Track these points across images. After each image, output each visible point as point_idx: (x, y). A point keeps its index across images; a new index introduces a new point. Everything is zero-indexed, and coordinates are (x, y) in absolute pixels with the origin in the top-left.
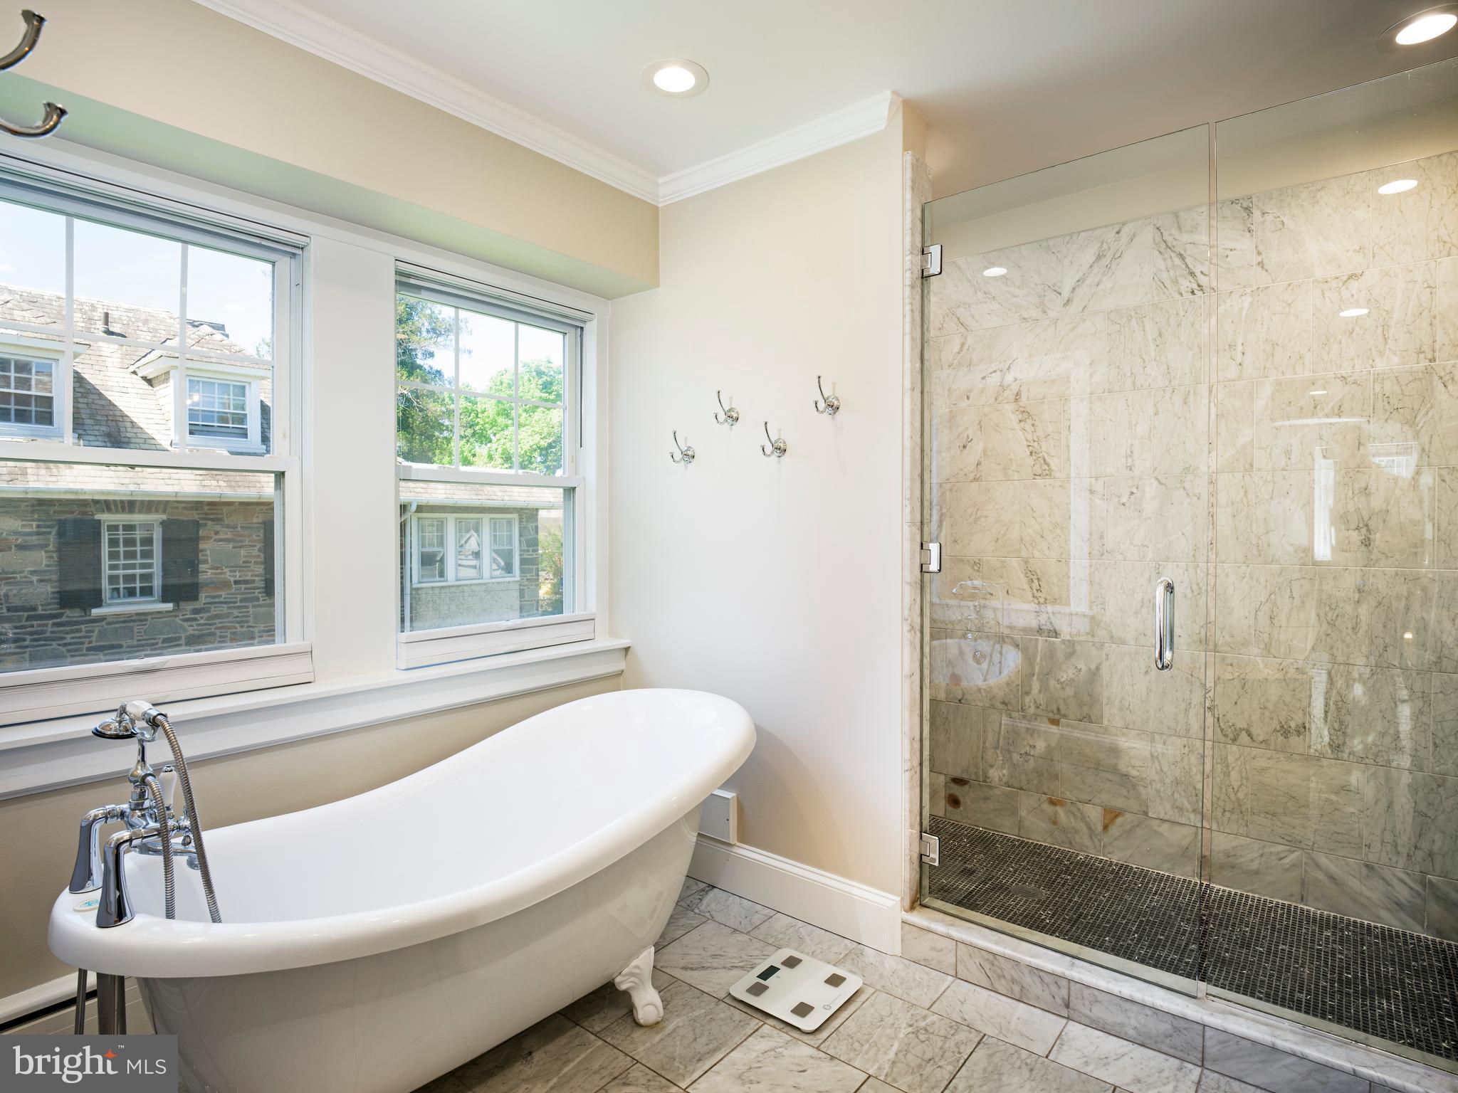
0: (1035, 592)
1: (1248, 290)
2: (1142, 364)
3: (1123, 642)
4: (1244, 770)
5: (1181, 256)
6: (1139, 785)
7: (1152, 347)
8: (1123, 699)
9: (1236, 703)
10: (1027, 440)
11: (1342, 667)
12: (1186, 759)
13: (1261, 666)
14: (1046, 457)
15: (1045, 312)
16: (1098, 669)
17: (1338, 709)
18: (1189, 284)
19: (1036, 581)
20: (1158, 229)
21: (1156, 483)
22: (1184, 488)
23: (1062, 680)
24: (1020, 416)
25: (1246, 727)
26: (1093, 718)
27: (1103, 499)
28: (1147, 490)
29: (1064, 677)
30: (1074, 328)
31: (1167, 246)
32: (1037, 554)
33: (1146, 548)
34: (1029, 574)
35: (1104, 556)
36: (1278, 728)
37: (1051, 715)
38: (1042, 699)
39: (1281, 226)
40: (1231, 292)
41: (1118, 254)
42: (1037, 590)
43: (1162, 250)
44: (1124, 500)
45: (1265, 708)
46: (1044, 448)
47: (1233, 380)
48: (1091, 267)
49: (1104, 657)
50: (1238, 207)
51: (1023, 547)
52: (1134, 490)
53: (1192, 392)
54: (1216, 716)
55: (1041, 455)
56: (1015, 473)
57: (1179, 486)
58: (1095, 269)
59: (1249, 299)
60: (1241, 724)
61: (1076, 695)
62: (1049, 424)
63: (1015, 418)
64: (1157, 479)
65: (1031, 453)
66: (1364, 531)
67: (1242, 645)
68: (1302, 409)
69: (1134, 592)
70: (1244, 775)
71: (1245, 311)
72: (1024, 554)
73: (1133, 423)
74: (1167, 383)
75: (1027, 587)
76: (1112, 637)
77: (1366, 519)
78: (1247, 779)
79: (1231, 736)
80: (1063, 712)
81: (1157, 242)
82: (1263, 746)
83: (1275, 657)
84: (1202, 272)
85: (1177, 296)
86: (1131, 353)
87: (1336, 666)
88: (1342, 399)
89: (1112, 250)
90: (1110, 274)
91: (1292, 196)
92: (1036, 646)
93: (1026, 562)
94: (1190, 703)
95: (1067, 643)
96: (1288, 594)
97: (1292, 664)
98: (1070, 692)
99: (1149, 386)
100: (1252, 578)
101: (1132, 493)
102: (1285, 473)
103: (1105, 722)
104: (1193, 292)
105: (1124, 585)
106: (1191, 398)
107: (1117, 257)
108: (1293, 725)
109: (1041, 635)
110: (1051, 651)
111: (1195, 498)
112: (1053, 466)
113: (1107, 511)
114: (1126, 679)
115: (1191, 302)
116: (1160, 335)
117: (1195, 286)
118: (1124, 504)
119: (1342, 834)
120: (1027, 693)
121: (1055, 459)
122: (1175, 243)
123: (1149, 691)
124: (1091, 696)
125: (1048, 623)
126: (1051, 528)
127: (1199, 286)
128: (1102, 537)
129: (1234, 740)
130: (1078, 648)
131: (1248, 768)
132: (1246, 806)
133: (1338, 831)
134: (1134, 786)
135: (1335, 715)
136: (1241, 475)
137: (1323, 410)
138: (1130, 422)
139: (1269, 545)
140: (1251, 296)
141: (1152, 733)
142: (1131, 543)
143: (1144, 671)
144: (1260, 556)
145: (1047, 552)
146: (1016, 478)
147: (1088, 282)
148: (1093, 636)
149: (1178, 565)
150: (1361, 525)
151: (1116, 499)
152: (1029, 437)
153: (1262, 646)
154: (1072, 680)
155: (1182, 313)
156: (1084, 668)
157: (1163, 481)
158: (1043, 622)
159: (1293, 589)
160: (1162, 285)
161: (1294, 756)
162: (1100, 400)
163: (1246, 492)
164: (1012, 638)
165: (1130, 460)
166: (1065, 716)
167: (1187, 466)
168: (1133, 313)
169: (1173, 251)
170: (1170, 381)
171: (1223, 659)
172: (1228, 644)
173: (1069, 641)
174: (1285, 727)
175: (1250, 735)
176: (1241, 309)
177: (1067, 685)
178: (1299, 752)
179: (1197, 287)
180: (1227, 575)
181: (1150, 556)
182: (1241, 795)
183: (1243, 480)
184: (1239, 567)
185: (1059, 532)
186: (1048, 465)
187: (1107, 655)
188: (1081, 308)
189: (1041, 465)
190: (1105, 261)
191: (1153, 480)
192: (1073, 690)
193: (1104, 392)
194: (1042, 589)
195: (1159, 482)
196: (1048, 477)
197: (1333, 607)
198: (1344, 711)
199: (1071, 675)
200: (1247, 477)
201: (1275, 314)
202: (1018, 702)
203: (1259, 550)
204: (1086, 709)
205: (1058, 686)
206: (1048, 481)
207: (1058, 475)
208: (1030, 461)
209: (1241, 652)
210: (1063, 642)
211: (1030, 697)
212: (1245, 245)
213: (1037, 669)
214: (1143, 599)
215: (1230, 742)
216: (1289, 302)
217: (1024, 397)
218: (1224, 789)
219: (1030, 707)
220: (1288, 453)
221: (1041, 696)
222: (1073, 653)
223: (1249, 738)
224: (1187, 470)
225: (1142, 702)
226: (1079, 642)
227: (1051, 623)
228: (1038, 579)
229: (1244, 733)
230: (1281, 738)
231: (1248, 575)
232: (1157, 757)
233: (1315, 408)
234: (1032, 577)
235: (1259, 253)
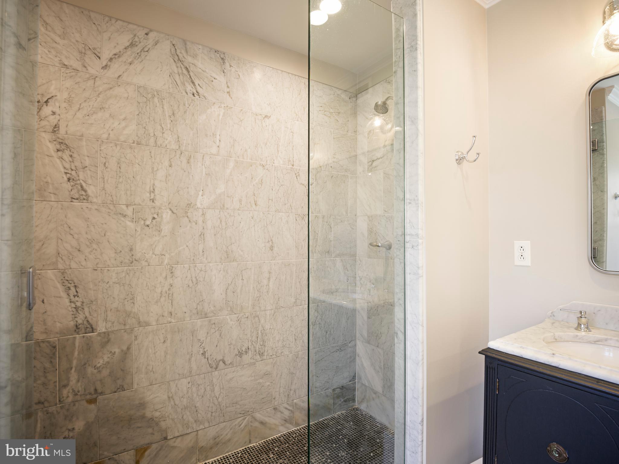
0: (72, 297)
1: (223, 106)
2: (161, 130)
3: (148, 324)
4: (221, 385)
5: (187, 69)
6: (160, 422)
7: (168, 121)
8: (148, 365)
9: (217, 346)
10: (65, 168)
11: (263, 312)
12: (190, 391)
13: (229, 320)
14: (84, 184)
15: (85, 67)
16: (128, 348)
17: (262, 334)
18: (191, 89)
19: (73, 289)
20: (173, 45)
21: (170, 212)
22: (187, 216)
23: (98, 365)
24: (58, 147)
25: (222, 358)
26: (126, 387)
27: (133, 222)
28: (164, 216)
29: (100, 362)
30: (111, 88)
31: (179, 59)
32: (73, 265)
33: (163, 256)
34: (66, 283)
35: (133, 264)
36: (237, 353)
37: (88, 397)
38: (80, 387)
39: (238, 77)
40: (214, 103)
41: (146, 49)
42: (74, 296)
43: (176, 60)
44: (148, 223)
45: (231, 344)
46: (81, 177)
47: (214, 155)
48: (125, 48)
49: (133, 338)
50: (218, 55)
51: (60, 260)
52: (156, 216)
53: (192, 157)
54: (207, 357)
55: (78, 182)
56: (52, 195)
57: (184, 215)
58: (129, 53)
59: (223, 111)
60: (220, 357)
61: (111, 374)
62: (86, 158)
63: (52, 148)
64: (171, 210)
65: (69, 180)
66: (271, 243)
67: (220, 310)
68: (247, 178)
69: (155, 287)
70: (221, 387)
71: (221, 117)
72: (60, 266)
73: (155, 169)
74: (177, 147)
75: (63, 294)
76: (139, 322)
77: (271, 237)
78: (223, 388)
79: (215, 366)
80: (99, 391)
81: (173, 53)
82: (231, 366)
83: (235, 314)
84: (199, 85)
85: (184, 93)
86: (154, 120)
87: (261, 312)
88: (262, 176)
89: (142, 44)
90: (140, 60)
91: (243, 63)
92: (74, 344)
93: (63, 273)
94: (192, 354)
95: (102, 335)
96: (241, 278)
97: (243, 316)
98: (105, 372)
99: (166, 146)
100: (224, 271)
101: (154, 218)
102: (239, 211)
103: (135, 386)
104: (193, 94)
105: (148, 283)
106: (192, 160)
107: (145, 50)
108: (244, 349)
109: (78, 333)
110: (88, 344)
111: (194, 224)
112: (90, 192)
113: (136, 230)
114: (150, 351)
115: (192, 100)
116: (173, 114)
117: (195, 92)
118: (148, 226)
119: (265, 398)
120: (65, 386)
121: (92, 187)
122: (183, 59)
123: (166, 353)
124: (122, 370)
125: (85, 322)
126: (88, 244)
127: (197, 92)
128: (131, 250)
129: (216, 368)
130: (112, 336)
131: (223, 382)
132: (223, 405)
133: (263, 397)
134: (157, 424)
135: (261, 338)
136: (219, 211)
137: (255, 180)
138: (153, 168)
139: (232, 251)
140: (224, 109)
141: (168, 382)
142: (153, 253)
143: (162, 341)
144: (228, 257)
145: (84, 263)
146: (53, 199)
147: (123, 59)
148: (125, 325)
149: (184, 267)
150: (270, 240)
151: (142, 222)
152: (67, 166)
153: (229, 309)
154: (108, 362)
155: (187, 106)
156: (117, 351)
157: (175, 211)
158: (80, 321)
159: (243, 275)
160: (175, 82)
161: (245, 366)
162: (131, 148)
163: (221, 221)
164: (49, 342)
165: (152, 195)
166: (102, 393)
167: (190, 203)
168: (155, 93)
169: (182, 64)
170: (179, 147)
171: (210, 321)
172: (212, 312)
173: (104, 333)
174: (240, 351)
175: (224, 363)
176: (219, 115)
177: (103, 368)
178: (246, 363)
179: (196, 93)
180: (211, 270)
181: (166, 261)
182: (220, 400)
183: (220, 214)
184: (218, 265)
185: (95, 246)
186: (85, 191)
187: (136, 337)
188: (117, 76)
189: (78, 191)
190: (137, 49)
191: (168, 210)
192: (108, 371)
193: (134, 143)
194: (79, 295)
195: (172, 212)
196: (85, 201)
197: (259, 282)
198: (264, 334)
199: (106, 359)
200: (221, 212)
201: (235, 123)
202: (55, 397)
203: (227, 255)
204: (119, 382)
205: (96, 371)
206: (85, 205)
207: (95, 200)
208: (68, 186)
209: (219, 315)
210: (99, 334)
211: (68, 388)
212: (221, 79)
213: (75, 363)
214: (162, 291)
215: (214, 370)
216: (241, 119)
217: (62, 130)
218: (211, 400)
219: (68, 397)
220: (240, 201)
221: (79, 384)
222: (109, 341)
223: (224, 364)
224: (189, 205)
225: (162, 363)
226: (113, 332)
227: (88, 321)
228: (75, 286)
229: (221, 363)
230: (238, 358)
231: (222, 269)
232: (172, 397)
233: (252, 178)
234: (69, 285)
235: (228, 87)
